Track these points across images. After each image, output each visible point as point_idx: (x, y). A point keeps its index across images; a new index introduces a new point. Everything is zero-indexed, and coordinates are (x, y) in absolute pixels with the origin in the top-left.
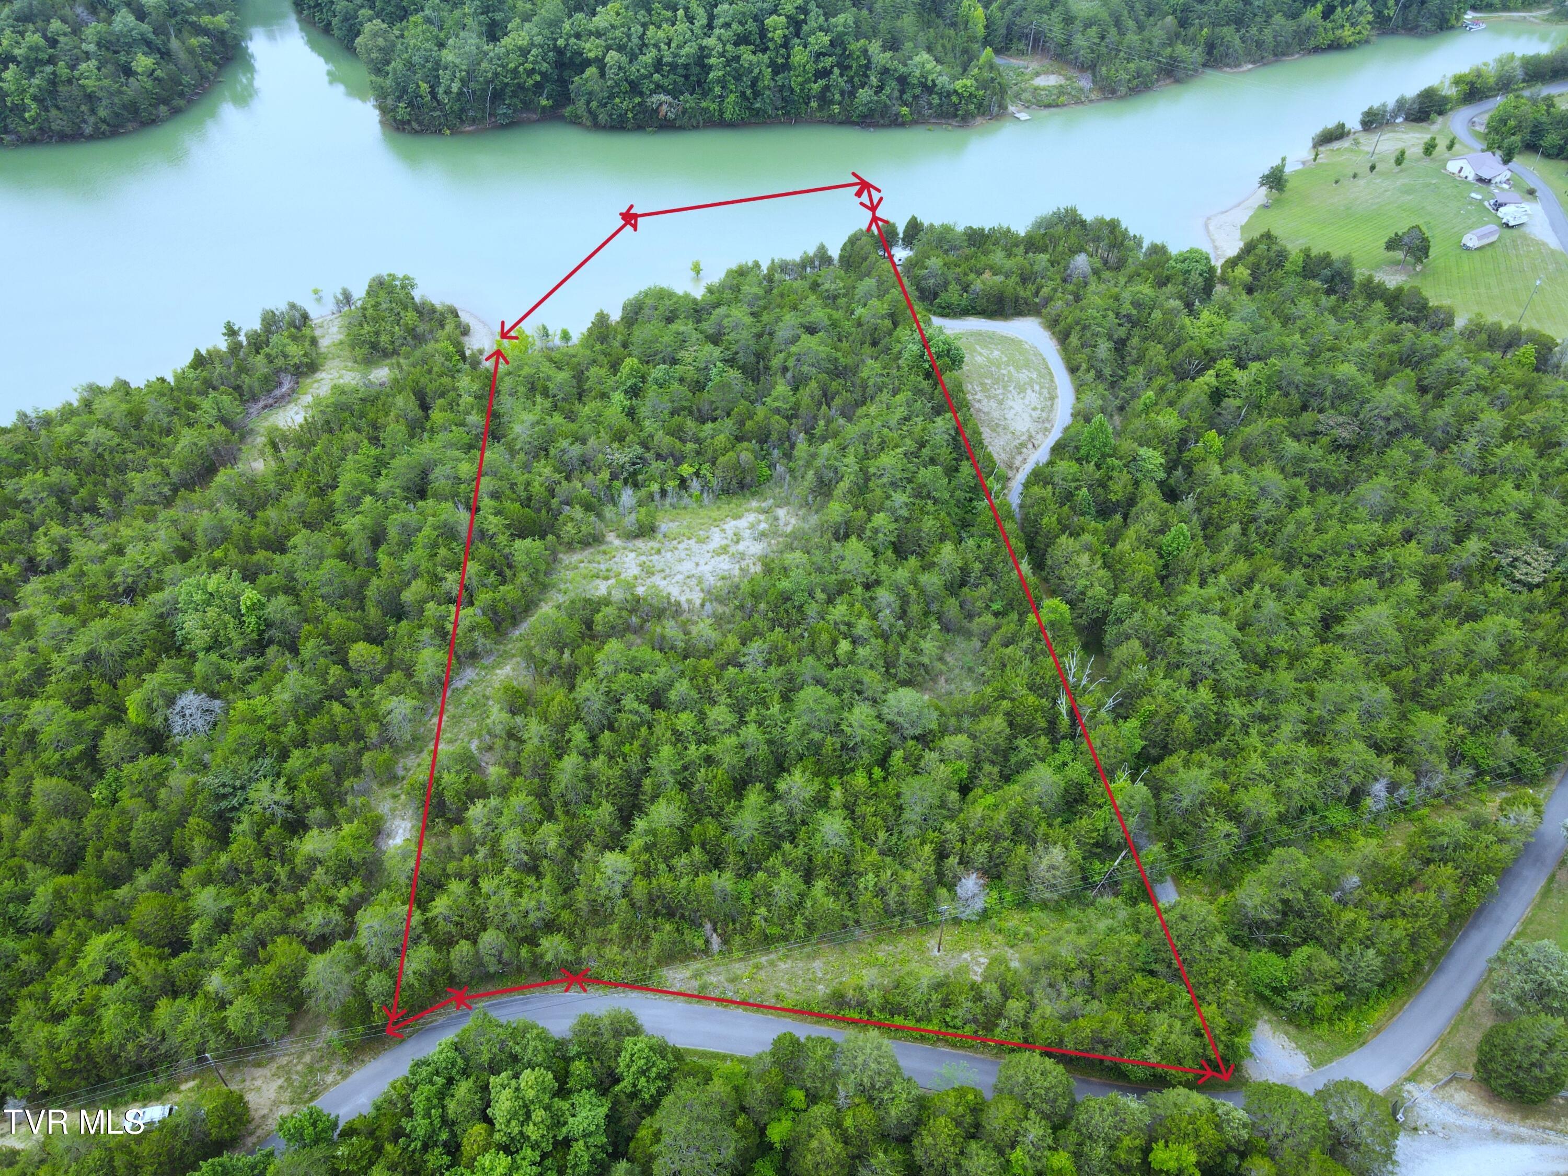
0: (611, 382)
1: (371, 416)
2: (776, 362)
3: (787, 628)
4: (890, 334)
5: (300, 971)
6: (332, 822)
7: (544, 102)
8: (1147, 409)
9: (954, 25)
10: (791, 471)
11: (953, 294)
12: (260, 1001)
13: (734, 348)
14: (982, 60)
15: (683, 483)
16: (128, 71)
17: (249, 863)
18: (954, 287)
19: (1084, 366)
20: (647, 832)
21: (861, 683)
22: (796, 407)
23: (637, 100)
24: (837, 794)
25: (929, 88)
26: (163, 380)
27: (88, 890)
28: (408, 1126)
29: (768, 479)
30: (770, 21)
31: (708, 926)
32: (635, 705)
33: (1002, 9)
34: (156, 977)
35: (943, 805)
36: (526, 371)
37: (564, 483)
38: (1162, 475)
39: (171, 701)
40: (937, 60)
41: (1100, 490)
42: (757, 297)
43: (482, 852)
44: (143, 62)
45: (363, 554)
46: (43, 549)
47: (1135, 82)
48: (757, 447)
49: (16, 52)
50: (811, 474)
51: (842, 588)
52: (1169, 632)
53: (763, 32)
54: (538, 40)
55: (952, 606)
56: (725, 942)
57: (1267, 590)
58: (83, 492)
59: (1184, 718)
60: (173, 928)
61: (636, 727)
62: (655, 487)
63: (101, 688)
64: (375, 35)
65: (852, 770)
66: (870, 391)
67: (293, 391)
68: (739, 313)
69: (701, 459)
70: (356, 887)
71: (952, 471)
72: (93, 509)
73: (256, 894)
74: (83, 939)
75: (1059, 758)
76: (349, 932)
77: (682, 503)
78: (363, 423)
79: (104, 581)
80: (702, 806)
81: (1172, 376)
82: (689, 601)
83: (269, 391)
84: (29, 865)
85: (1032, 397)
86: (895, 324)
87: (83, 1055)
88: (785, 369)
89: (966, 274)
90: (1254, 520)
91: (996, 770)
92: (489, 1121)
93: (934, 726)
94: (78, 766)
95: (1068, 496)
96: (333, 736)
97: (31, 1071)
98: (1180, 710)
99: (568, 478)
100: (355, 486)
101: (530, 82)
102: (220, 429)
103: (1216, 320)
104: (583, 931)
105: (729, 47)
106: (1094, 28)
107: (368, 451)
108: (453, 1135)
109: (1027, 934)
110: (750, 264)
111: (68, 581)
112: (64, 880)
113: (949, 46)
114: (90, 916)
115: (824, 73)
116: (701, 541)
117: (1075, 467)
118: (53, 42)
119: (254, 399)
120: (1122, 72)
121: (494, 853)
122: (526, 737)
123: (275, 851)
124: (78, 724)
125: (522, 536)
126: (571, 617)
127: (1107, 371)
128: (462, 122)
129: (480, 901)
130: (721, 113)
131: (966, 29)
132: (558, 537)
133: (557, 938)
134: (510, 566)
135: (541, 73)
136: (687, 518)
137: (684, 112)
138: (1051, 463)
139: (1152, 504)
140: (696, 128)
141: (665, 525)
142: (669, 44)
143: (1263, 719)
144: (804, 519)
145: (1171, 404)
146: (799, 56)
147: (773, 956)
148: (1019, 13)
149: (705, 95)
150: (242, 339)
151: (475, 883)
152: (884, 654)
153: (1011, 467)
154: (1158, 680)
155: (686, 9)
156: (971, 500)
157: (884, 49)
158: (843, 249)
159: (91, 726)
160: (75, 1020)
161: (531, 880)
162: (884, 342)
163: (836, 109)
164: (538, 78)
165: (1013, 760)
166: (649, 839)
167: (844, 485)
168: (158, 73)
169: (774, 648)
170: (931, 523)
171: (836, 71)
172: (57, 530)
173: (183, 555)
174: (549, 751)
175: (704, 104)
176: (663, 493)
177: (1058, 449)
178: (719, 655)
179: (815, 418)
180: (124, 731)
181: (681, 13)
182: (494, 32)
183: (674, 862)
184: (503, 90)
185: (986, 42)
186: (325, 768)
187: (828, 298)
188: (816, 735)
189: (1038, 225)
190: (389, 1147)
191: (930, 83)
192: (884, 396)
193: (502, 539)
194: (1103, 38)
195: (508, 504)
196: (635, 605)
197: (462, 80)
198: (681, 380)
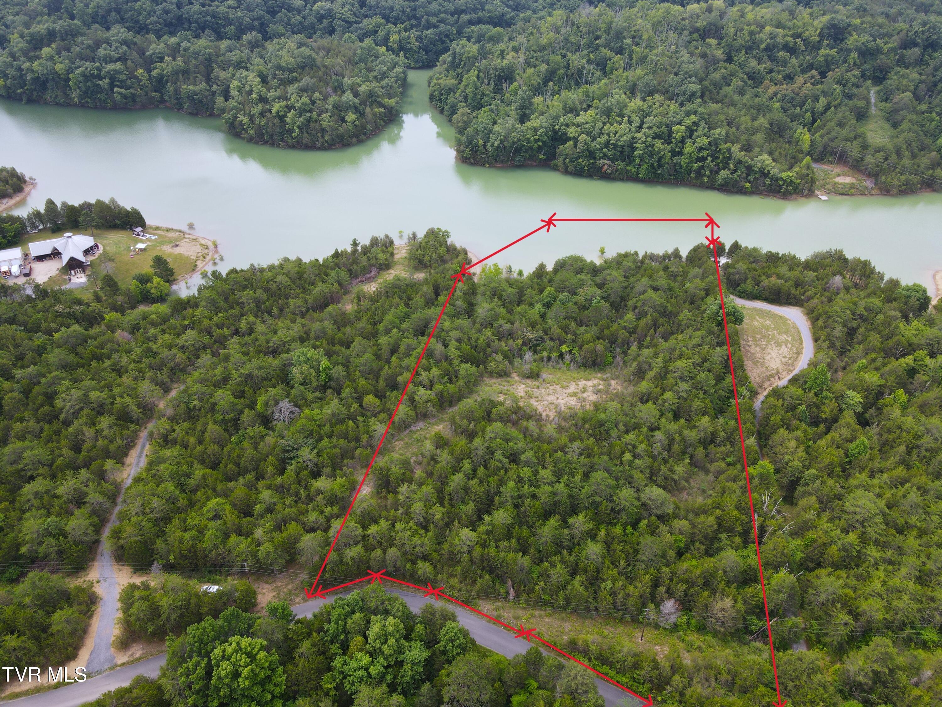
0: (537, 298)
1: (409, 293)
2: (631, 303)
3: (597, 440)
4: (702, 299)
5: (297, 540)
6: (333, 476)
7: (541, 157)
8: (861, 369)
9: (790, 142)
10: (625, 362)
11: (748, 286)
12: (276, 548)
13: (609, 291)
14: (804, 163)
15: (561, 356)
16: (343, 120)
17: (290, 485)
18: (750, 282)
19: (823, 338)
20: (489, 525)
21: (632, 478)
22: (636, 328)
23: (592, 161)
24: (602, 533)
25: (764, 174)
26: (317, 260)
27: (217, 479)
28: (326, 626)
29: (611, 363)
30: (675, 128)
31: (510, 583)
32: (501, 457)
33: (822, 136)
34: (234, 524)
35: (664, 556)
36: (493, 285)
37: (496, 341)
38: (860, 409)
39: (277, 403)
40: (774, 160)
41: (814, 409)
42: (629, 268)
43: (401, 511)
44: (351, 116)
45: (385, 355)
46: (243, 326)
47: (904, 187)
48: (608, 345)
49: (296, 105)
50: (635, 364)
51: (637, 427)
52: (839, 497)
53: (670, 133)
54: (545, 125)
55: (700, 452)
56: (517, 595)
57: (915, 489)
58: (268, 304)
59: (834, 548)
60: (248, 506)
61: (499, 469)
62: (545, 354)
63: (249, 391)
64: (463, 115)
65: (615, 524)
66: (682, 327)
67: (376, 276)
68: (617, 275)
69: (575, 344)
70: (336, 510)
71: (719, 379)
72: (270, 313)
73: (289, 500)
74: (208, 499)
75: (745, 552)
76: (327, 529)
77: (558, 366)
78: (404, 296)
79: (265, 343)
80: (523, 520)
81: (882, 354)
82: (547, 416)
83: (364, 274)
84: (195, 462)
85: (784, 350)
86: (707, 295)
87: (193, 550)
88: (635, 308)
89: (760, 276)
90: (918, 447)
91: (703, 547)
92: (366, 638)
93: (670, 511)
94: (229, 424)
95: (793, 408)
96: (345, 436)
97: (169, 552)
98: (832, 543)
99: (499, 340)
100: (391, 323)
101: (536, 146)
102: (336, 285)
103: (922, 327)
104: (442, 567)
105: (649, 139)
106: (881, 153)
107: (402, 309)
108: (347, 639)
109: (699, 647)
110: (632, 252)
111: (250, 342)
112: (209, 471)
113: (783, 153)
114: (214, 490)
115: (704, 159)
116: (562, 387)
117: (800, 391)
118: (313, 103)
119: (356, 277)
120: (895, 180)
121: (407, 513)
122: (440, 460)
123: (303, 482)
124: (234, 405)
125: (466, 362)
126: (480, 407)
127: (839, 344)
128: (496, 161)
129: (393, 534)
130: (638, 173)
131: (797, 145)
132: (486, 368)
133: (427, 564)
134: (456, 377)
135: (542, 142)
136: (559, 374)
137: (617, 171)
138: (786, 387)
139: (848, 424)
140: (622, 180)
141: (544, 375)
142: (615, 134)
143: (891, 563)
144: (626, 388)
145: (877, 369)
146: (689, 148)
147: (542, 613)
148: (832, 140)
149: (630, 163)
150: (359, 248)
151: (393, 525)
152: (651, 468)
153: (761, 387)
154: (822, 522)
155: (629, 117)
156: (728, 398)
157: (741, 150)
158: (690, 253)
159: (240, 407)
160: (194, 532)
161: (422, 531)
162: (698, 303)
163: (706, 179)
164: (540, 144)
165: (716, 545)
166: (490, 528)
167: (652, 373)
168: (357, 123)
169: (587, 448)
170: (699, 403)
171: (710, 159)
172: (251, 318)
173: (302, 340)
174: (450, 470)
175: (629, 168)
176: (549, 359)
177: (794, 381)
178: (555, 444)
179: (646, 336)
180: (253, 412)
181: (626, 119)
182: (523, 119)
183: (500, 543)
184: (521, 148)
185: (809, 154)
186: (337, 450)
187: (672, 275)
188: (598, 499)
189: (816, 256)
190: (315, 634)
191: (766, 172)
192: (689, 331)
193: (456, 362)
194: (886, 159)
195: (464, 346)
196: (517, 410)
197: (501, 140)
198: (575, 304)
